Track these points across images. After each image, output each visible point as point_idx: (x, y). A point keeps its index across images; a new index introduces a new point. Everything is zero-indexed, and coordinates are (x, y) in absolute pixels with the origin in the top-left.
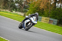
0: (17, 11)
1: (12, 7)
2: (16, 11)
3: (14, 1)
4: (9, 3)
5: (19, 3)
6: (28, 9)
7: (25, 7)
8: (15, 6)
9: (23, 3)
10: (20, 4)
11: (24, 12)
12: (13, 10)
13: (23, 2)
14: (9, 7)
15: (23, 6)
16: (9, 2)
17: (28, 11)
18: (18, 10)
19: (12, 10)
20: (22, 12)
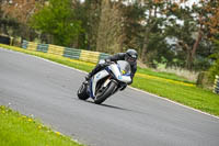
0: (174, 63)
1: (156, 51)
2: (170, 63)
3: (163, 27)
4: (142, 35)
5: (178, 35)
6: (214, 59)
7: (202, 52)
8: (165, 45)
9: (195, 36)
10: (185, 39)
11: (196, 70)
12: (159, 61)
13: (193, 30)
14: (144, 50)
15: (195, 45)
16: (144, 31)
17: (214, 63)
18: (175, 60)
19: (155, 62)
20: (191, 67)
